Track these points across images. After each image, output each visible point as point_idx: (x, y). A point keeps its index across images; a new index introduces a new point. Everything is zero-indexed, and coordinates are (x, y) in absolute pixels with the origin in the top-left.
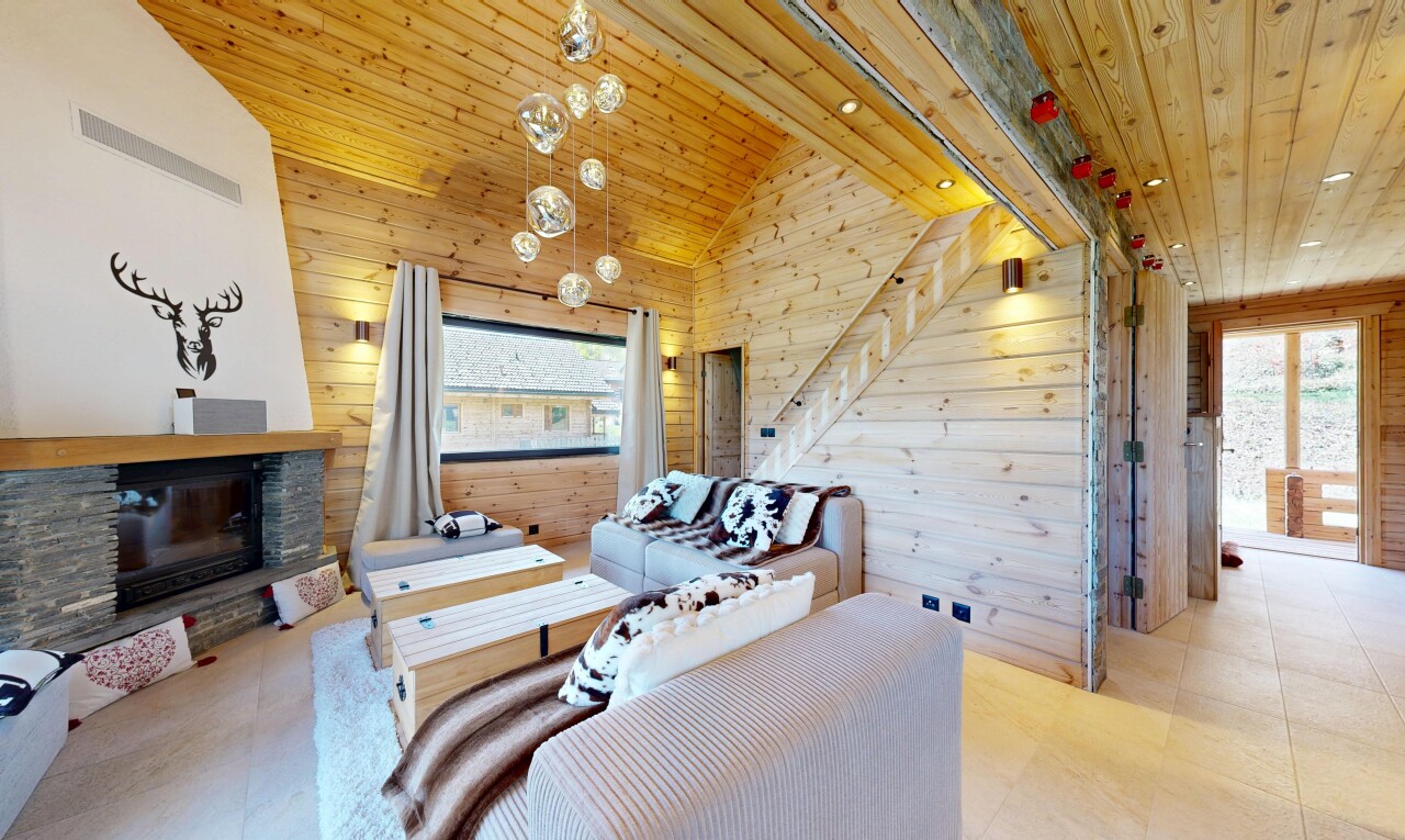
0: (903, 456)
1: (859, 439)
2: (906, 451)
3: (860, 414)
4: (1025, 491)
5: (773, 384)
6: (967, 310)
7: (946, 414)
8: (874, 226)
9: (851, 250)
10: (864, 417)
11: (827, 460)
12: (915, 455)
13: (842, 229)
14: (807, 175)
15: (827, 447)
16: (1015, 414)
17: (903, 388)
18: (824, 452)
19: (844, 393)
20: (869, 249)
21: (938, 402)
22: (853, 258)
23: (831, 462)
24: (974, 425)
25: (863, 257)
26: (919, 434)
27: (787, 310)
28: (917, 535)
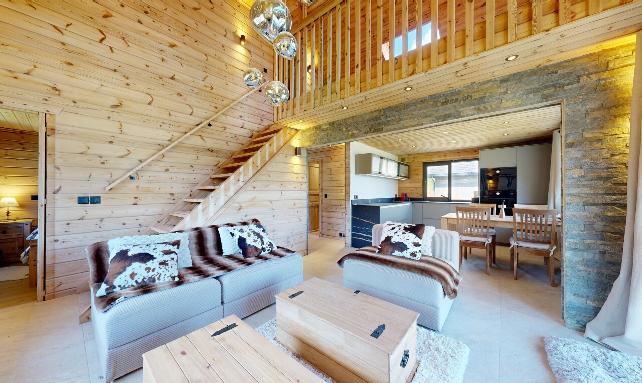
0: (270, 204)
1: (254, 198)
2: (271, 202)
3: (254, 188)
4: (298, 210)
5: (98, 160)
6: (286, 157)
7: (282, 188)
8: (195, 90)
9: (180, 95)
10: (256, 189)
11: (240, 209)
12: (274, 203)
13: (172, 78)
14: (140, 22)
15: (239, 203)
16: (295, 189)
17: (270, 179)
18: (238, 205)
19: (242, 178)
20: (192, 100)
21: (280, 185)
22: (179, 98)
23: (242, 210)
24: (288, 192)
25: (187, 102)
26: (274, 196)
27: (117, 106)
28: (274, 231)
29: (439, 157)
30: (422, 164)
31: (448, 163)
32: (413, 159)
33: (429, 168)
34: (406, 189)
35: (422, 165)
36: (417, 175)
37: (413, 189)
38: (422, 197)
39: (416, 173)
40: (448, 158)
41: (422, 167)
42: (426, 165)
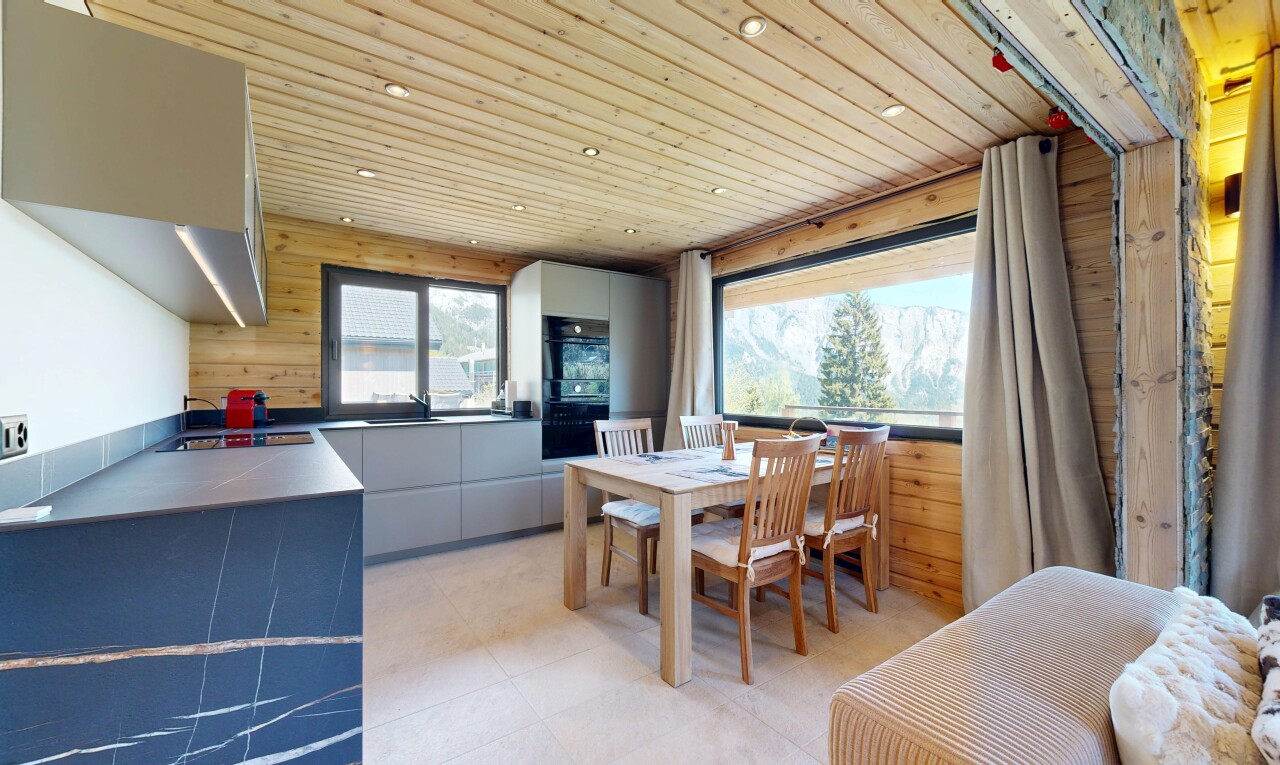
29: (389, 256)
30: (319, 267)
31: (416, 283)
32: (280, 242)
33: (349, 293)
34: (239, 368)
35: (319, 275)
36: (295, 310)
37: (279, 370)
38: (316, 404)
39: (296, 303)
40: (422, 268)
41: (319, 284)
42: (333, 276)
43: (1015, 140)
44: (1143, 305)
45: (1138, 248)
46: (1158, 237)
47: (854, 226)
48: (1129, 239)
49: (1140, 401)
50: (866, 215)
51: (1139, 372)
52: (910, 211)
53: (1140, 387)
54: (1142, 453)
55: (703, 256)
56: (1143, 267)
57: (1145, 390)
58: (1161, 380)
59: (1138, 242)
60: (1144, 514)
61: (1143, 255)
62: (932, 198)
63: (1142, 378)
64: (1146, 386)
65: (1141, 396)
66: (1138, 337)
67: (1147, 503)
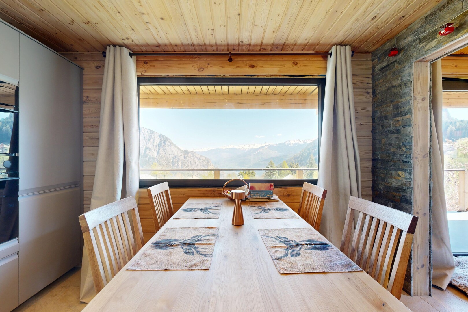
43: (345, 46)
44: (419, 125)
45: (418, 103)
46: (423, 99)
47: (253, 66)
48: (415, 99)
49: (418, 165)
50: (259, 62)
51: (418, 153)
52: (284, 66)
53: (418, 160)
54: (418, 186)
55: (131, 55)
56: (419, 111)
57: (419, 160)
58: (424, 157)
59: (418, 100)
60: (419, 211)
61: (419, 105)
62: (295, 64)
63: (419, 156)
64: (420, 159)
65: (418, 163)
66: (417, 140)
67: (420, 207)
